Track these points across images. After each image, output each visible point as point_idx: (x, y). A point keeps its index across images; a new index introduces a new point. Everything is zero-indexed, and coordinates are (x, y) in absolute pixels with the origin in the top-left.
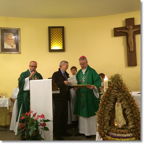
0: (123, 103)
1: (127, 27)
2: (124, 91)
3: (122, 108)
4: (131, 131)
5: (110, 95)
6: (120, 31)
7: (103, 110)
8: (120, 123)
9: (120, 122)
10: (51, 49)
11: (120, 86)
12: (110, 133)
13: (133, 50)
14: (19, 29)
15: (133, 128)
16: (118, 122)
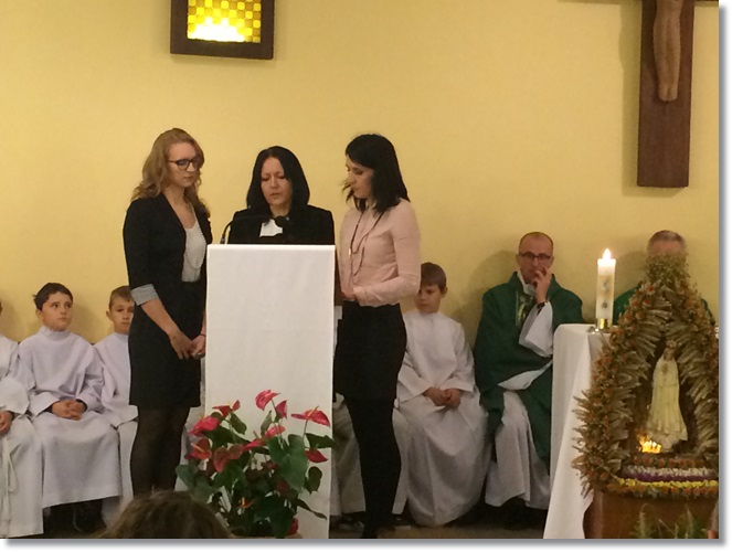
0: (688, 358)
3: (677, 381)
7: (610, 385)
12: (632, 469)
16: (659, 429)
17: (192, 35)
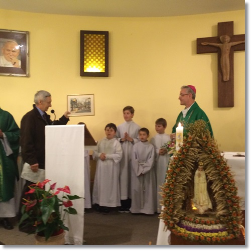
0: (209, 171)
1: (221, 38)
2: (210, 151)
3: (205, 181)
4: (219, 220)
5: (186, 158)
6: (208, 43)
7: (173, 182)
8: (201, 206)
9: (201, 204)
10: (85, 71)
11: (204, 142)
12: (185, 223)
13: (228, 79)
14: (28, 33)
15: (224, 216)
16: (198, 203)
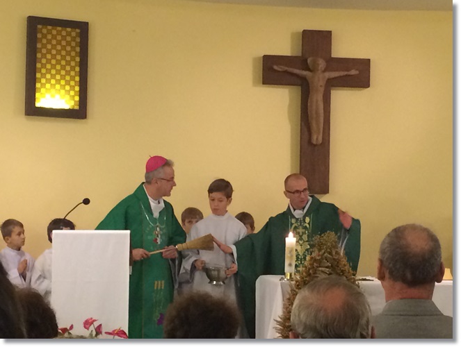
11: (335, 260)
13: (320, 141)
17: (38, 104)
